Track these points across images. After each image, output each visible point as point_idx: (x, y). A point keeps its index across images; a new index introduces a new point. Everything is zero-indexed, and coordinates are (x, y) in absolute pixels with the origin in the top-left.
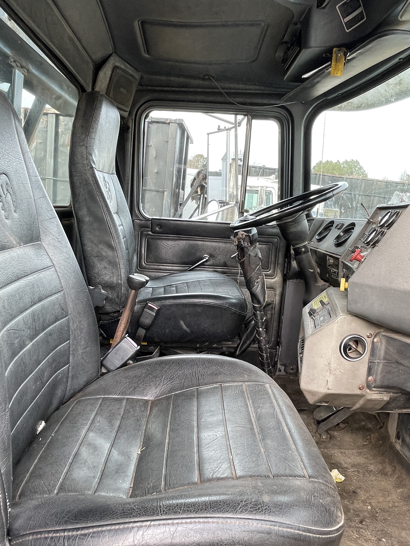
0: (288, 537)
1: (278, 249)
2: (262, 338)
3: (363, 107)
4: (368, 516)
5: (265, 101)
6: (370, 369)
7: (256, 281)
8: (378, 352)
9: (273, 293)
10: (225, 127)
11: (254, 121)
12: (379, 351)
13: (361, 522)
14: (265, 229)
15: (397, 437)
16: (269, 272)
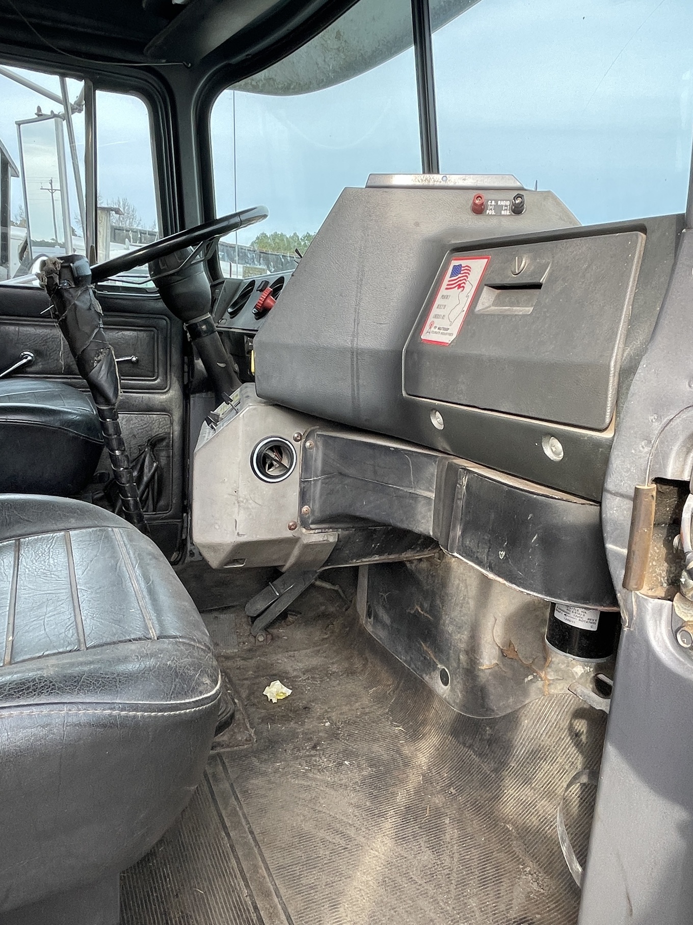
0: (90, 725)
1: (169, 340)
2: (122, 469)
3: (292, 89)
4: (326, 735)
5: (117, 54)
6: (303, 494)
7: (95, 358)
8: (313, 463)
9: (166, 419)
10: (52, 112)
11: (98, 93)
12: (315, 461)
13: (314, 747)
14: (142, 302)
15: (369, 615)
16: (156, 382)
